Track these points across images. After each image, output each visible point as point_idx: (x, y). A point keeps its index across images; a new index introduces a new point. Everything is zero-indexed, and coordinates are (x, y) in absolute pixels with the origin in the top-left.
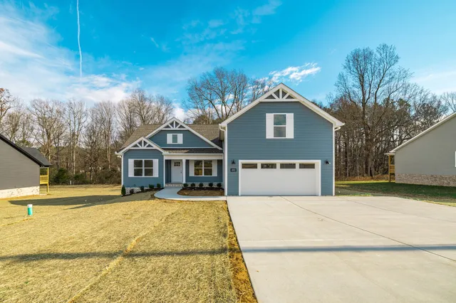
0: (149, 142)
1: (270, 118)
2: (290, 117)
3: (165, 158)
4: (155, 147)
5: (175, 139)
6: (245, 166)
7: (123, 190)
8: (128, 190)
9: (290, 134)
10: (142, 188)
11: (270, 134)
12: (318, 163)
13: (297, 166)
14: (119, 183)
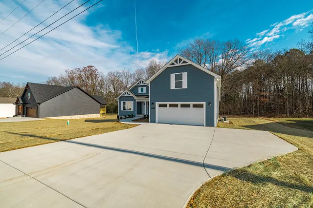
0: (129, 93)
1: (173, 76)
2: (185, 75)
3: (137, 101)
4: (132, 95)
5: (142, 90)
6: (160, 106)
7: (118, 117)
8: (120, 117)
9: (185, 86)
10: (125, 116)
11: (173, 86)
12: (204, 103)
13: (191, 106)
14: (117, 113)
